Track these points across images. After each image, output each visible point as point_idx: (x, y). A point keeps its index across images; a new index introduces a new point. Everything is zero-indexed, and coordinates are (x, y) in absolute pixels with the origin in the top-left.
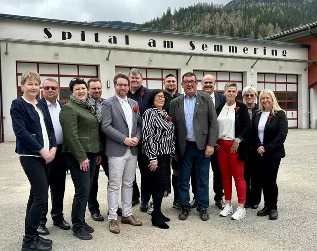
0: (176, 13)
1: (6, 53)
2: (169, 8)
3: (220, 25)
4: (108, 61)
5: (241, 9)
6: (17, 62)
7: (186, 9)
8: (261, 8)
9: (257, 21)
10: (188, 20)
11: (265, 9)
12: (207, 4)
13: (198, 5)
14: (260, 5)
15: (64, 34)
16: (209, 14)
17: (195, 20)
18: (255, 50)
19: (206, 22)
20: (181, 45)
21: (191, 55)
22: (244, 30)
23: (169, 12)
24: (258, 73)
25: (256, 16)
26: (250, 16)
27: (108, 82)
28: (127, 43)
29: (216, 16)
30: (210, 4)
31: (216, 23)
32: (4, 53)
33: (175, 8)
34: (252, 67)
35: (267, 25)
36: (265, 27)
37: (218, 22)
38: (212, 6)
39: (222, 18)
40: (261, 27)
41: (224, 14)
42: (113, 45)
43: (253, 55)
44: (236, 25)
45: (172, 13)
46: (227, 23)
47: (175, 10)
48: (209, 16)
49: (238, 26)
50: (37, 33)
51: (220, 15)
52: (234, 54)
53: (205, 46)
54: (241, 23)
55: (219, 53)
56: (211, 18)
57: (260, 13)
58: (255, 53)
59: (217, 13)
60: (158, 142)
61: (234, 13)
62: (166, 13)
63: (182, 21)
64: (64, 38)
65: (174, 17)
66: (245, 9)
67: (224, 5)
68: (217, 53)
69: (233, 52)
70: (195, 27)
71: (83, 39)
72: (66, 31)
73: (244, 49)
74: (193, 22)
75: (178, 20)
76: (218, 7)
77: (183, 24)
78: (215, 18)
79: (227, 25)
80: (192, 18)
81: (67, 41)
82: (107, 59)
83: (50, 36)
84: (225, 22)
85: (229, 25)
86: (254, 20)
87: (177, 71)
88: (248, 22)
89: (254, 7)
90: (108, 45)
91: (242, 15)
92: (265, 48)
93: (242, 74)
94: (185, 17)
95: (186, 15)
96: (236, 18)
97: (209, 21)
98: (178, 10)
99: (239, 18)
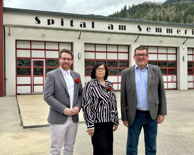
0: (130, 9)
1: (9, 34)
2: (126, 5)
3: (160, 16)
4: (79, 40)
5: (174, 5)
6: (16, 41)
7: (137, 6)
8: (188, 4)
9: (185, 13)
10: (138, 13)
11: (191, 5)
12: (151, 3)
13: (144, 3)
14: (188, 2)
15: (49, 21)
16: (152, 9)
17: (143, 13)
18: (186, 31)
19: (150, 14)
20: (132, 28)
21: (139, 35)
22: (177, 19)
23: (125, 8)
24: (188, 48)
25: (184, 9)
26: (181, 10)
27: (80, 54)
28: (93, 27)
29: (157, 10)
30: (153, 2)
31: (157, 14)
32: (8, 35)
33: (129, 5)
34: (183, 44)
35: (192, 16)
36: (191, 17)
37: (158, 14)
38: (154, 3)
39: (161, 11)
40: (188, 17)
41: (162, 9)
42: (83, 28)
43: (184, 35)
44: (171, 16)
45: (127, 8)
46: (164, 15)
47: (129, 6)
48: (152, 10)
49: (172, 16)
50: (30, 21)
51: (160, 9)
52: (170, 34)
53: (149, 29)
54: (174, 14)
55: (159, 33)
56: (154, 11)
57: (188, 7)
58: (186, 33)
59: (158, 8)
60: (96, 111)
61: (169, 8)
62: (123, 9)
63: (134, 13)
64: (49, 24)
65: (129, 11)
66: (177, 5)
67: (163, 3)
68: (158, 33)
69: (169, 32)
70: (143, 17)
71: (62, 24)
72: (50, 18)
73: (178, 31)
74: (141, 14)
75: (131, 13)
76: (159, 4)
77: (134, 16)
78: (157, 11)
79: (164, 16)
80: (141, 12)
81: (51, 26)
82: (79, 38)
83: (39, 22)
84: (163, 13)
85: (166, 16)
86: (183, 12)
87: (129, 47)
88: (179, 14)
89: (183, 4)
90: (80, 28)
91: (175, 9)
92: (193, 30)
93: (176, 48)
94: (136, 11)
95: (137, 9)
96: (171, 11)
97: (152, 13)
98: (131, 6)
99: (173, 11)
